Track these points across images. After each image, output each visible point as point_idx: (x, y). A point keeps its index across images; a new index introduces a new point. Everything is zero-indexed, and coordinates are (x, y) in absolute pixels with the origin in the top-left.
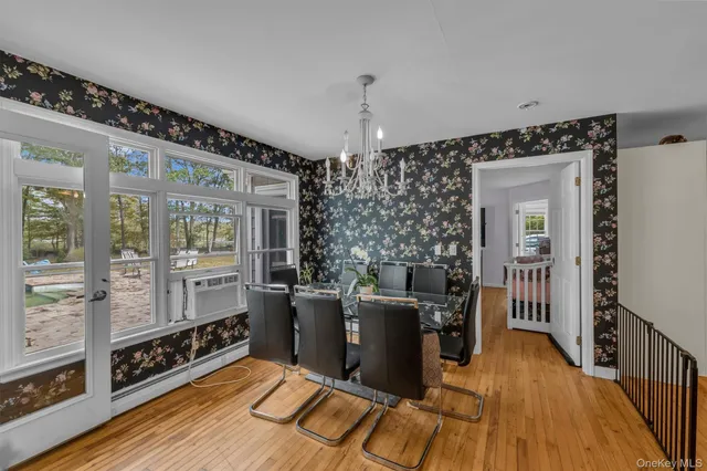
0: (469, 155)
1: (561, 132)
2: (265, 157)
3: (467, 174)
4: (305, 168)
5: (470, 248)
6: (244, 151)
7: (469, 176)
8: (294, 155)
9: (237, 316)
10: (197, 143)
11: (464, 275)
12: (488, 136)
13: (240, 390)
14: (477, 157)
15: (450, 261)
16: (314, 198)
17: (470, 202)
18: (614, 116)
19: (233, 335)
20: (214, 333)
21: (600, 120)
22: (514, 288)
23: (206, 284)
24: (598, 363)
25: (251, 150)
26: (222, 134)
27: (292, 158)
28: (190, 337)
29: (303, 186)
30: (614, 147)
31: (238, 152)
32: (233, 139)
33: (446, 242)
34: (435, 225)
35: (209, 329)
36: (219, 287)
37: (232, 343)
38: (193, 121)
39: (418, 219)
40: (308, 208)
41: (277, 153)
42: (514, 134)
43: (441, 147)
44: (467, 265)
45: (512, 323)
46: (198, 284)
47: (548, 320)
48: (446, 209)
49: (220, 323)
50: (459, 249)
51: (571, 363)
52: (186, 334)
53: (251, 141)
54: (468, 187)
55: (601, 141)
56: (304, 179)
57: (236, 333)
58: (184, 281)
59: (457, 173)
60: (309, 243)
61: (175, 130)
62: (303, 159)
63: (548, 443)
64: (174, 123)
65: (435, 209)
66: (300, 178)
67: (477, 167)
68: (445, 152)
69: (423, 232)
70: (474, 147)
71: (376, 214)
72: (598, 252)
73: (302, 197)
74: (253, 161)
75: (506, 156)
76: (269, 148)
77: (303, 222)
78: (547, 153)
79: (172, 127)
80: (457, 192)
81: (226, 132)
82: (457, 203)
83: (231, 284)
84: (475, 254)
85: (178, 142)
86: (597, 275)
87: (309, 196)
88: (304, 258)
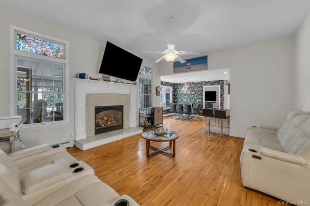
1: (216, 82)
3: (202, 87)
4: (173, 85)
8: (172, 83)
12: (206, 82)
14: (204, 85)
21: (222, 81)
29: (173, 88)
30: (223, 85)
33: (199, 99)
34: (197, 96)
39: (194, 95)
40: (174, 92)
42: (210, 82)
48: (199, 93)
55: (221, 84)
60: (174, 99)
65: (197, 93)
68: (199, 84)
69: (195, 97)
70: (204, 83)
74: (166, 86)
75: (209, 85)
77: (173, 95)
78: (214, 85)
80: (201, 90)
87: (174, 90)
88: (173, 102)
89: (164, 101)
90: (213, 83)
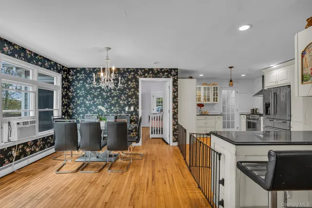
0: (138, 75)
1: (165, 71)
2: (46, 64)
3: (137, 81)
4: (65, 71)
5: (138, 108)
6: (38, 61)
7: (138, 82)
8: (60, 64)
9: (33, 141)
10: (16, 56)
11: (136, 118)
12: (144, 69)
13: (44, 170)
14: (141, 76)
15: (131, 113)
16: (68, 85)
17: (138, 91)
18: (177, 69)
19: (31, 150)
20: (22, 149)
21: (174, 69)
22: (152, 124)
23: (22, 124)
24: (174, 141)
25: (41, 60)
26: (28, 52)
27: (58, 65)
28: (12, 151)
29: (63, 79)
30: (177, 78)
31: (35, 61)
32: (33, 55)
33: (130, 106)
34: (126, 100)
35: (20, 147)
36: (27, 126)
37: (31, 154)
38: (15, 45)
39: (119, 97)
40: (65, 90)
41: (52, 63)
42: (152, 70)
43: (128, 70)
44: (137, 114)
45: (152, 136)
46: (18, 124)
47: (162, 134)
48: (130, 94)
49: (26, 144)
50: (134, 108)
51: (167, 144)
52: (10, 149)
53: (40, 56)
54: (138, 86)
55: (174, 76)
56: (64, 76)
57: (33, 149)
58: (9, 123)
59: (134, 81)
60: (65, 107)
61: (6, 49)
62: (63, 67)
63: (159, 159)
64: (6, 45)
65: (126, 93)
66: (62, 76)
67: (141, 79)
68: (129, 73)
69: (121, 102)
70: (140, 72)
71: (101, 94)
72: (174, 109)
73: (63, 85)
74: (41, 66)
75: (150, 77)
76: (49, 60)
77: (63, 97)
78: (161, 77)
79: (5, 47)
80: (134, 88)
81: (29, 51)
82: (134, 92)
83: (32, 125)
84: (140, 111)
85: (7, 54)
86: (173, 115)
87: (66, 84)
88: (63, 114)
89: (32, 114)
90: (158, 73)
